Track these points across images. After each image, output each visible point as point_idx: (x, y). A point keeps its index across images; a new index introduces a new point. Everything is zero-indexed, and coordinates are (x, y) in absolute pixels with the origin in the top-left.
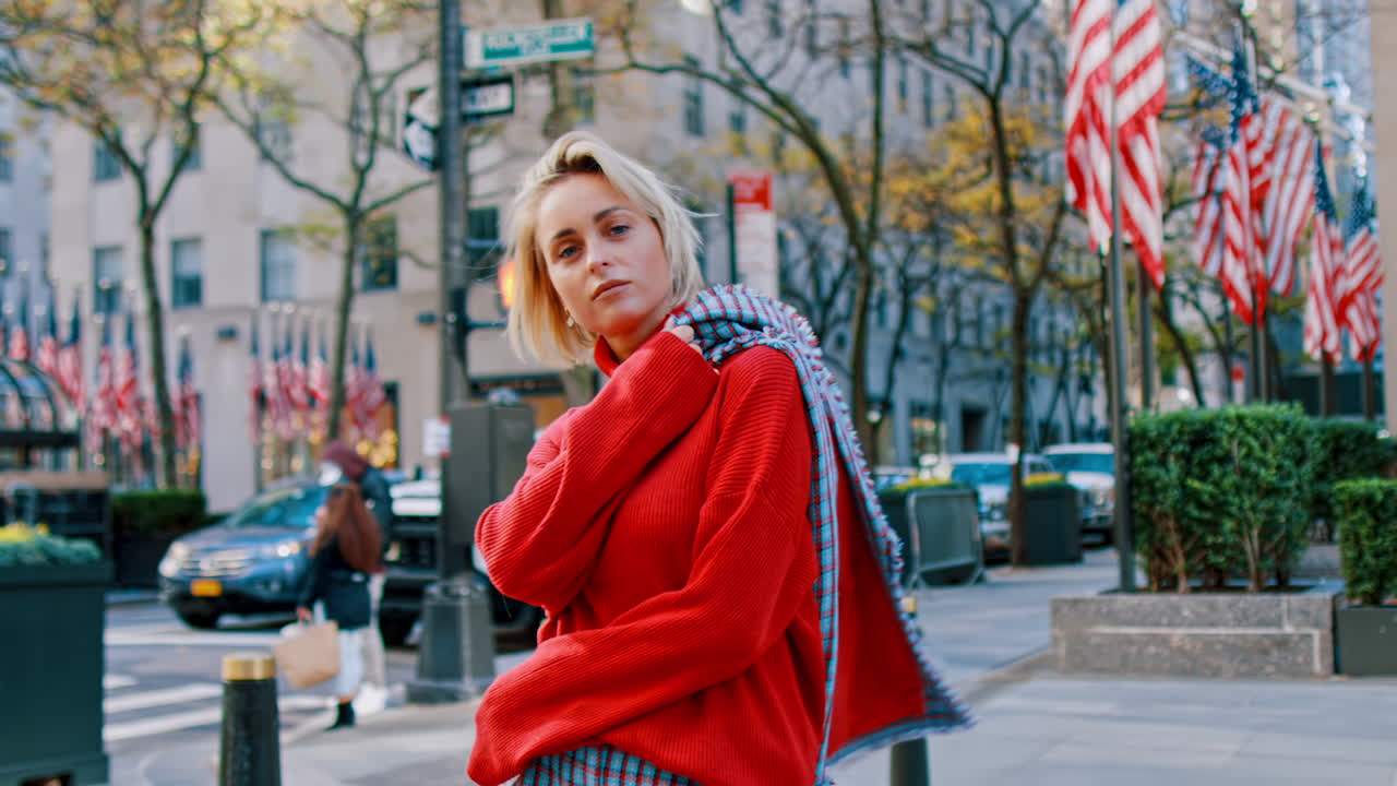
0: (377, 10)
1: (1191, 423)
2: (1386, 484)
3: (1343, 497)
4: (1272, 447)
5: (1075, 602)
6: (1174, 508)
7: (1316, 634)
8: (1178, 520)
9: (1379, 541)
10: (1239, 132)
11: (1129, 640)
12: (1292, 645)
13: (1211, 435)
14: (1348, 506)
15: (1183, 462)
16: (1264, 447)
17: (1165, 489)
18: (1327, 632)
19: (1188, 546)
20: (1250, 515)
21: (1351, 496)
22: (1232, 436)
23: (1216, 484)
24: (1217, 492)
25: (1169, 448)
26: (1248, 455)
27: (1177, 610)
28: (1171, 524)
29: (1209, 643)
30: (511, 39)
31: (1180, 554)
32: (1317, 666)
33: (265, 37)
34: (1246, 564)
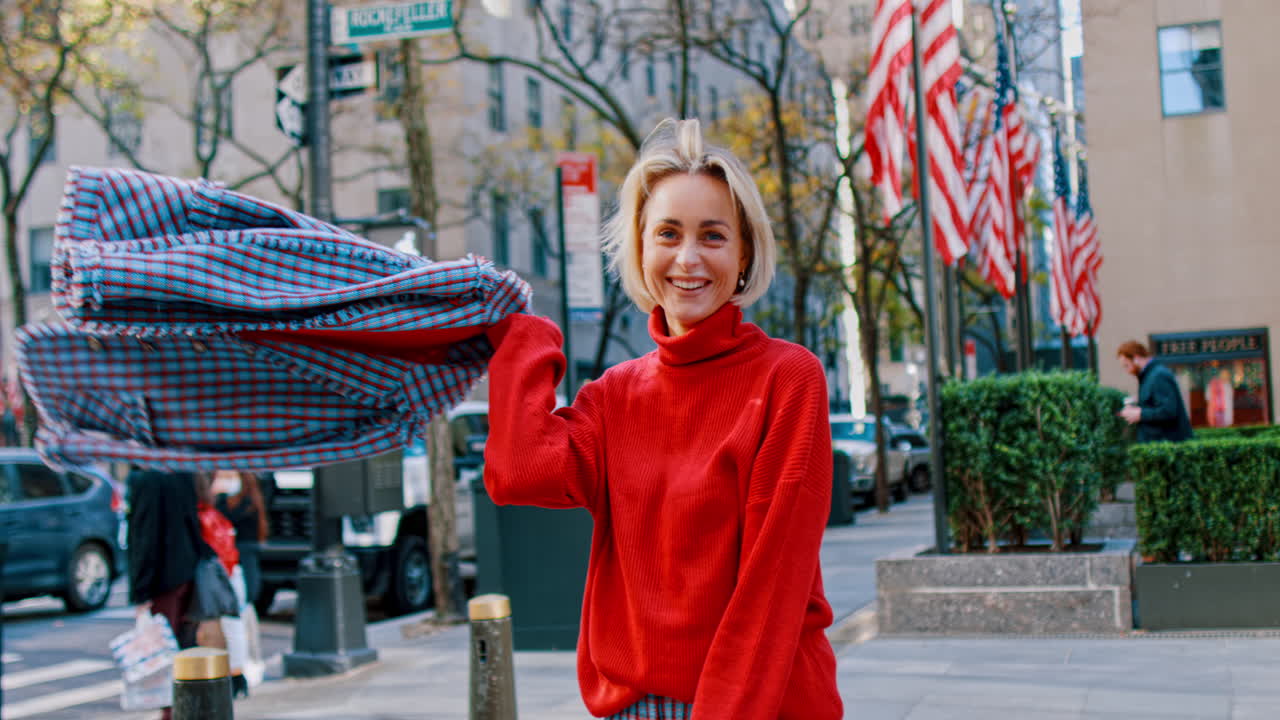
0: (217, 9)
1: (998, 391)
2: (1177, 446)
3: (1139, 459)
4: (1071, 413)
5: (899, 564)
6: (984, 472)
7: (1116, 590)
8: (987, 484)
9: (1171, 500)
10: (1002, 120)
11: (948, 601)
12: (1095, 601)
13: (1016, 402)
14: (1142, 468)
15: (990, 427)
16: (1064, 412)
17: (976, 453)
18: (1126, 588)
19: (996, 508)
20: (1053, 477)
21: (1145, 458)
22: (1036, 402)
23: (1023, 448)
24: (1023, 455)
25: (978, 415)
26: (1050, 420)
27: (990, 570)
28: (981, 487)
29: (1020, 602)
30: (376, 16)
31: (989, 516)
32: (1118, 622)
33: (114, 35)
34: (1048, 524)
